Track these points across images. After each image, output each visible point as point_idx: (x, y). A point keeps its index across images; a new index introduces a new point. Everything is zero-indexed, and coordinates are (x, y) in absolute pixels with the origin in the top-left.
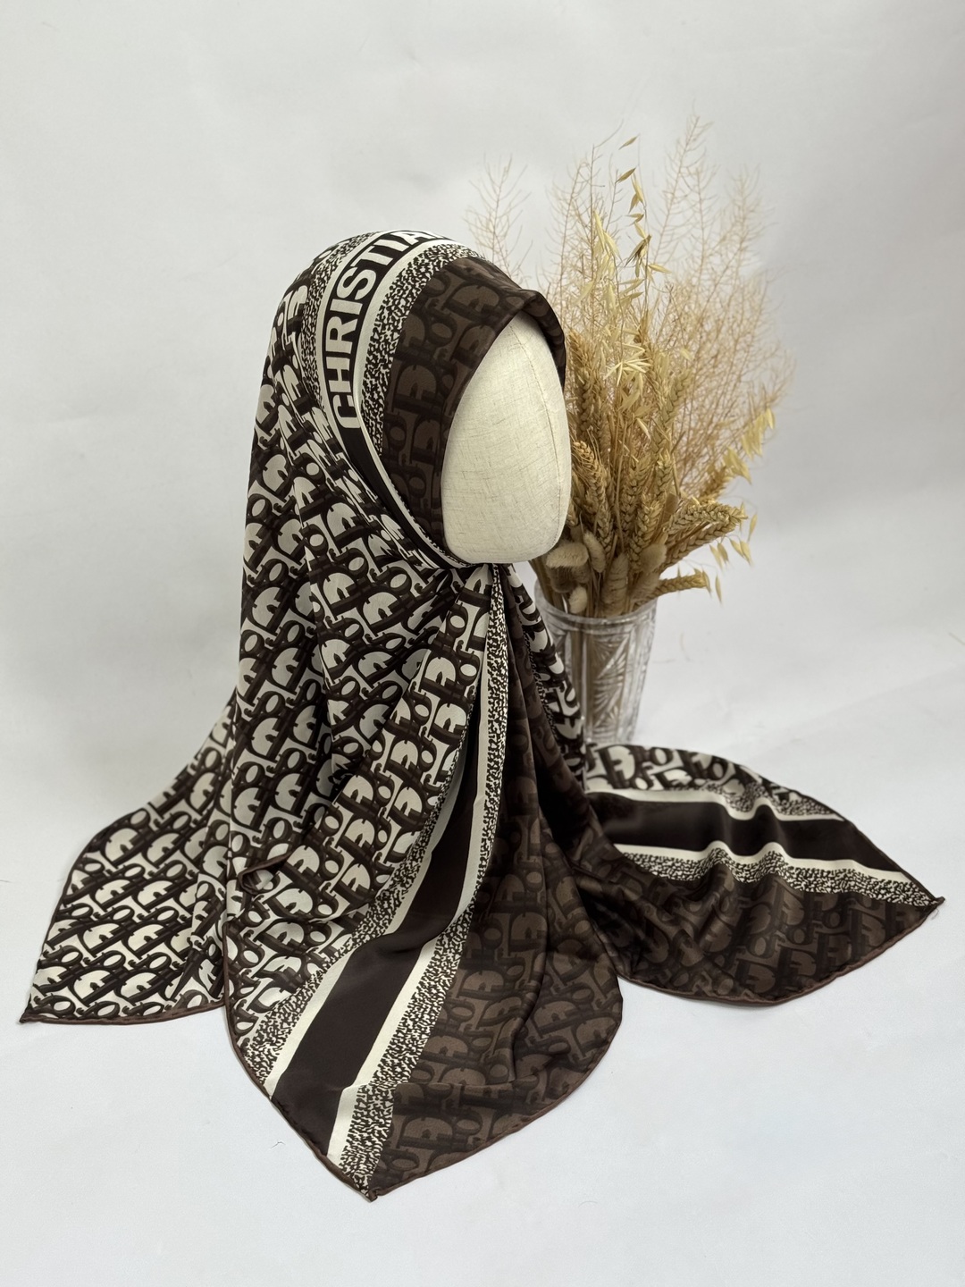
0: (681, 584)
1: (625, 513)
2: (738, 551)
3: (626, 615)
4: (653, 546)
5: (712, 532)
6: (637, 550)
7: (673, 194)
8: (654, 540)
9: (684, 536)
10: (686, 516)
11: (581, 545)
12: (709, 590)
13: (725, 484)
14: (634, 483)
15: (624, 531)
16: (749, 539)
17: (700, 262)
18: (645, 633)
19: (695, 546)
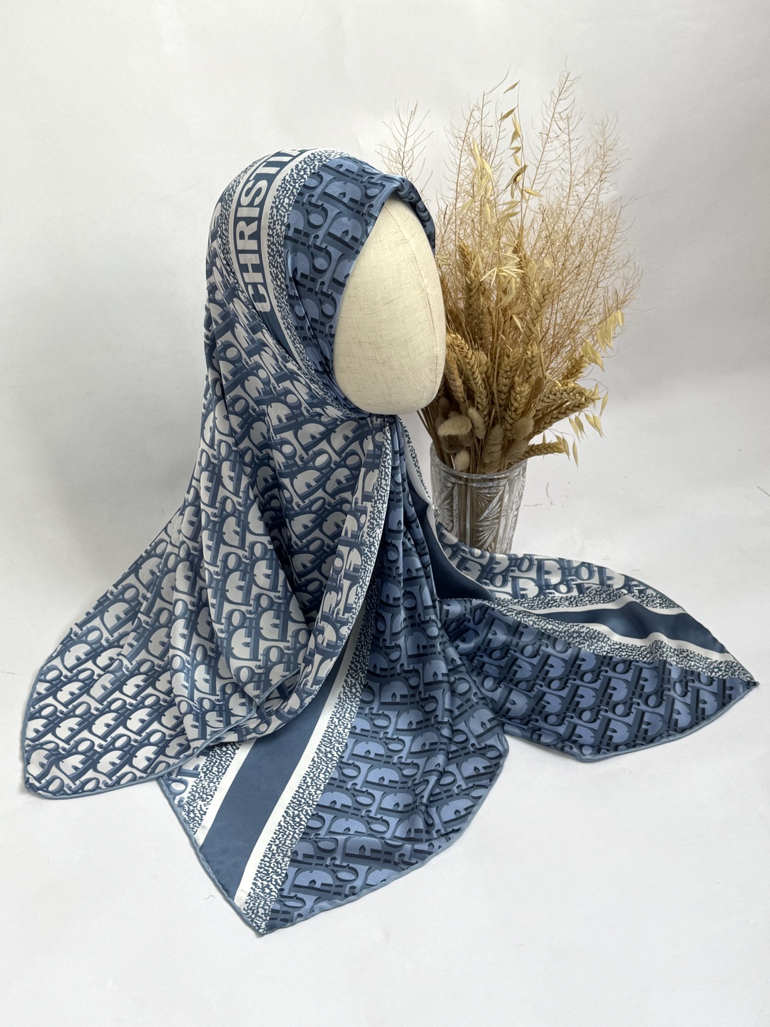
0: (545, 449)
1: (500, 392)
2: (592, 425)
3: (502, 472)
4: (523, 419)
5: (571, 408)
6: (511, 421)
7: (548, 135)
8: (524, 414)
9: (549, 410)
10: (550, 396)
11: (467, 418)
12: (568, 454)
13: (582, 370)
14: (508, 368)
15: (500, 406)
16: (601, 414)
17: (568, 191)
18: (517, 487)
19: (558, 419)
